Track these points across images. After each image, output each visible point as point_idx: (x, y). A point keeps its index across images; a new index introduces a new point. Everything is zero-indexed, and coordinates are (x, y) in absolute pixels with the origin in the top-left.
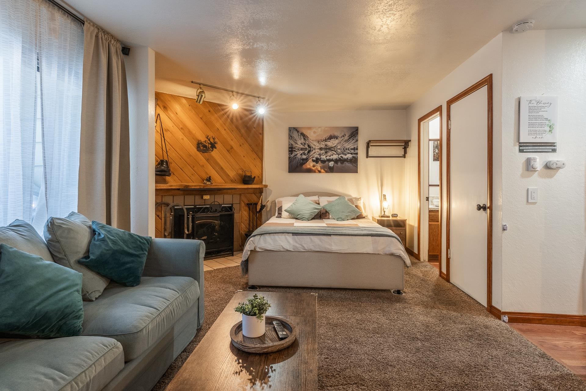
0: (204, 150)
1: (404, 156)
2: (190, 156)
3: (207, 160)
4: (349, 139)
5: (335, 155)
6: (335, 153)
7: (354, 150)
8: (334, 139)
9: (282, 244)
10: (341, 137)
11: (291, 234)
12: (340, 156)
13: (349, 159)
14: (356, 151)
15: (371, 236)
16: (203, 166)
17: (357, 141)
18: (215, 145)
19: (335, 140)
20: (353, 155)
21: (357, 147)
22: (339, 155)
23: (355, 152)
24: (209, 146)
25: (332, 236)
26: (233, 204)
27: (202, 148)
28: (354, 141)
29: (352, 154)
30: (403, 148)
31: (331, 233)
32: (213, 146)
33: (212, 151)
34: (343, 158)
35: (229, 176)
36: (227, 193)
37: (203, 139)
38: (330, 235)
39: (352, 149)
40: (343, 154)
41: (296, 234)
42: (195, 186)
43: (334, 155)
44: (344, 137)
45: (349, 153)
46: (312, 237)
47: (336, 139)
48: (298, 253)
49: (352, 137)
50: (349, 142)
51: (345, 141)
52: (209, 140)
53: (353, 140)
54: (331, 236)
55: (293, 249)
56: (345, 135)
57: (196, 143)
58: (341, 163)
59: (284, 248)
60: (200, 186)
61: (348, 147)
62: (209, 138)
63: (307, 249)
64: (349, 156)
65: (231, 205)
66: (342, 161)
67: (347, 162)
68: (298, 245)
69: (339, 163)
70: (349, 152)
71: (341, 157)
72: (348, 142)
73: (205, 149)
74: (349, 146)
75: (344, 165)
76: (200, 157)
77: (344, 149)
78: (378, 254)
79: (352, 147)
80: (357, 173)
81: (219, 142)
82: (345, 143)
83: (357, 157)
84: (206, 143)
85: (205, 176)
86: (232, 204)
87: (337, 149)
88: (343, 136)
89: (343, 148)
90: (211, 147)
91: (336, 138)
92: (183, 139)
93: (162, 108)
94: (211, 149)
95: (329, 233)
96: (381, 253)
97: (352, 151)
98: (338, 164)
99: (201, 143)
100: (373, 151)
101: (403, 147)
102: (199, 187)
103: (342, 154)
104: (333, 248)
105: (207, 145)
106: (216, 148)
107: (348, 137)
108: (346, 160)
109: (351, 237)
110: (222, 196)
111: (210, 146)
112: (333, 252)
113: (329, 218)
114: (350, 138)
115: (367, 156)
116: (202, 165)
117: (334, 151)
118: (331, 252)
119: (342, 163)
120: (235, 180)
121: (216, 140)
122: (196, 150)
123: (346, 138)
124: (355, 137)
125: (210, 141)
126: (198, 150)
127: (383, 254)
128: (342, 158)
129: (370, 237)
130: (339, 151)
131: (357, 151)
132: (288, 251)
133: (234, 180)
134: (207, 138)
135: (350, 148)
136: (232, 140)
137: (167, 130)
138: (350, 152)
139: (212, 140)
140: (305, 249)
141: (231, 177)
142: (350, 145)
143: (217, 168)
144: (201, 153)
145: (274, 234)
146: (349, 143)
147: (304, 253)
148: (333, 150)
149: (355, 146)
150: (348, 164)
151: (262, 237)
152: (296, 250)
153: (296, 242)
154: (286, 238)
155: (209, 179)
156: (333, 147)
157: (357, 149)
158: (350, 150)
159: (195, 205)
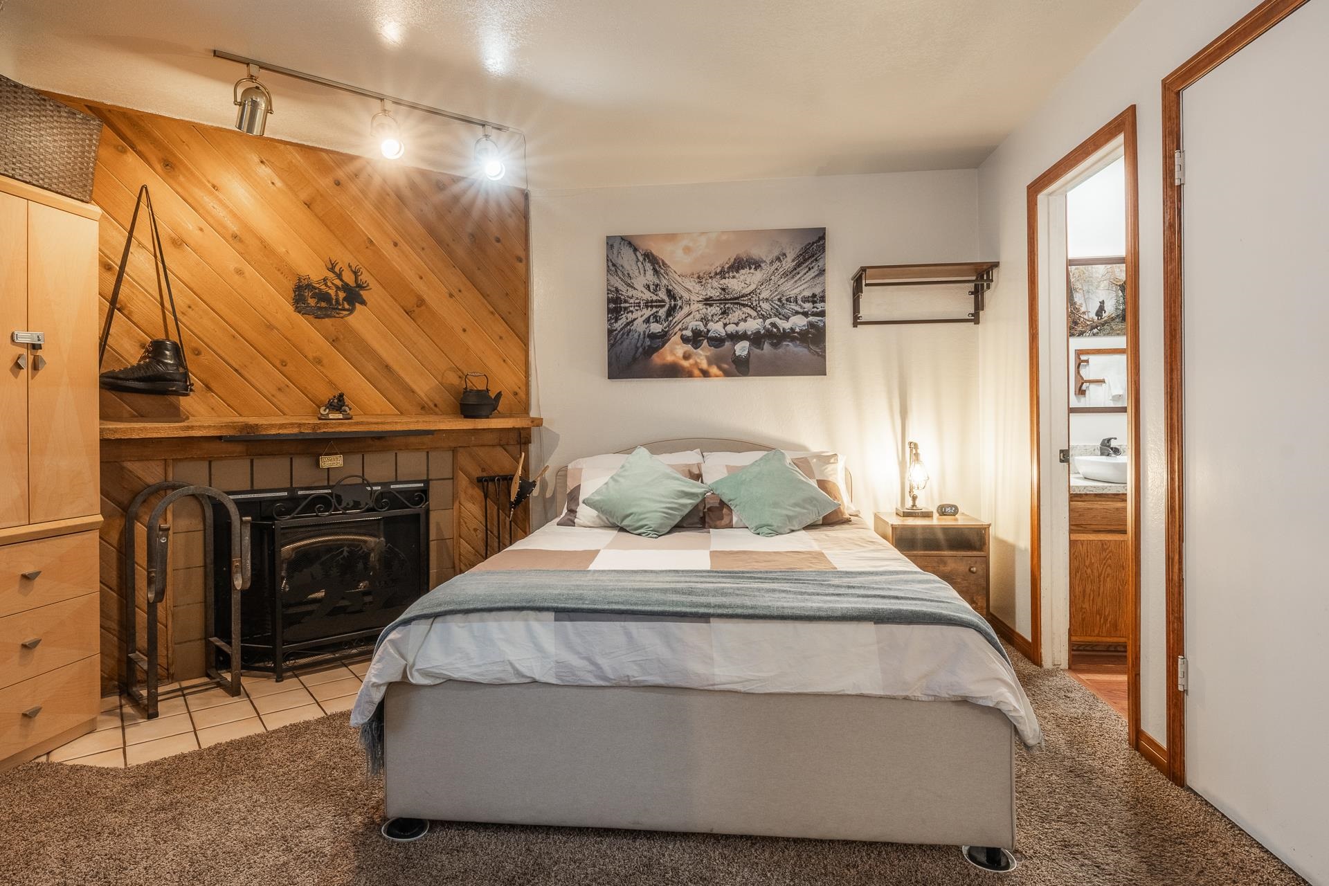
0: (320, 308)
1: (975, 318)
2: (270, 327)
3: (334, 341)
4: (795, 269)
5: (754, 318)
6: (754, 314)
7: (814, 302)
8: (750, 268)
9: (512, 658)
10: (772, 263)
11: (551, 615)
12: (768, 321)
13: (797, 330)
14: (818, 305)
15: (875, 623)
16: (318, 361)
17: (822, 272)
18: (362, 292)
19: (752, 271)
20: (811, 319)
21: (824, 291)
22: (764, 318)
23: (815, 309)
24: (337, 295)
25: (716, 624)
26: (431, 483)
27: (312, 302)
28: (812, 274)
29: (805, 314)
30: (972, 293)
31: (711, 611)
32: (354, 296)
33: (351, 311)
34: (779, 329)
35: (413, 392)
36: (407, 448)
37: (315, 272)
38: (705, 618)
39: (805, 300)
40: (778, 314)
41: (571, 614)
42: (282, 426)
43: (749, 319)
44: (780, 261)
45: (797, 313)
46: (634, 627)
47: (756, 269)
48: (575, 691)
49: (805, 260)
50: (798, 276)
51: (785, 275)
52: (339, 276)
53: (810, 269)
54: (711, 619)
55: (558, 677)
56: (784, 254)
57: (290, 285)
58: (773, 345)
59: (518, 673)
60: (300, 425)
61: (792, 294)
62: (337, 270)
63: (613, 678)
64: (799, 322)
65: (422, 485)
66: (776, 337)
67: (793, 339)
68: (576, 662)
69: (767, 346)
70: (798, 308)
71: (773, 325)
72: (793, 278)
73: (323, 304)
74: (796, 291)
75: (781, 351)
76: (308, 330)
77: (780, 300)
78: (906, 698)
79: (808, 293)
80: (825, 375)
81: (372, 283)
82: (783, 280)
83: (824, 323)
84: (326, 285)
85: (326, 394)
86: (427, 482)
87: (759, 301)
88: (778, 259)
89: (778, 297)
90: (344, 299)
91: (757, 265)
92: (239, 272)
93: (159, 167)
94: (347, 306)
95: (702, 610)
96: (918, 694)
97: (808, 306)
98: (762, 349)
99: (310, 286)
100: (875, 302)
101: (971, 286)
102: (295, 431)
103: (776, 316)
104: (717, 671)
105: (332, 292)
106: (363, 303)
107: (793, 261)
108: (788, 335)
109: (790, 626)
110: (390, 457)
111: (342, 295)
112: (716, 688)
113: (730, 526)
114: (799, 265)
115: (856, 322)
116: (315, 358)
117: (750, 306)
118: (711, 688)
119: (775, 346)
120: (436, 405)
121: (365, 277)
122: (290, 308)
123: (788, 264)
124: (816, 260)
125: (341, 280)
126: (298, 310)
127: (924, 698)
128: (775, 330)
129: (869, 628)
130: (766, 306)
131: (822, 304)
132: (535, 682)
133: (432, 406)
134: (332, 269)
135: (799, 297)
136: (421, 278)
137: (178, 243)
138: (801, 310)
139: (349, 278)
140: (606, 678)
141: (422, 395)
142: (799, 288)
143: (370, 368)
144: (311, 317)
145: (486, 615)
146: (796, 281)
147: (600, 692)
148: (747, 305)
149: (817, 290)
150: (796, 346)
151: (438, 625)
152: (570, 680)
153: (570, 646)
154: (530, 631)
155: (338, 404)
156: (747, 295)
157: (823, 299)
158: (800, 302)
159: (291, 490)
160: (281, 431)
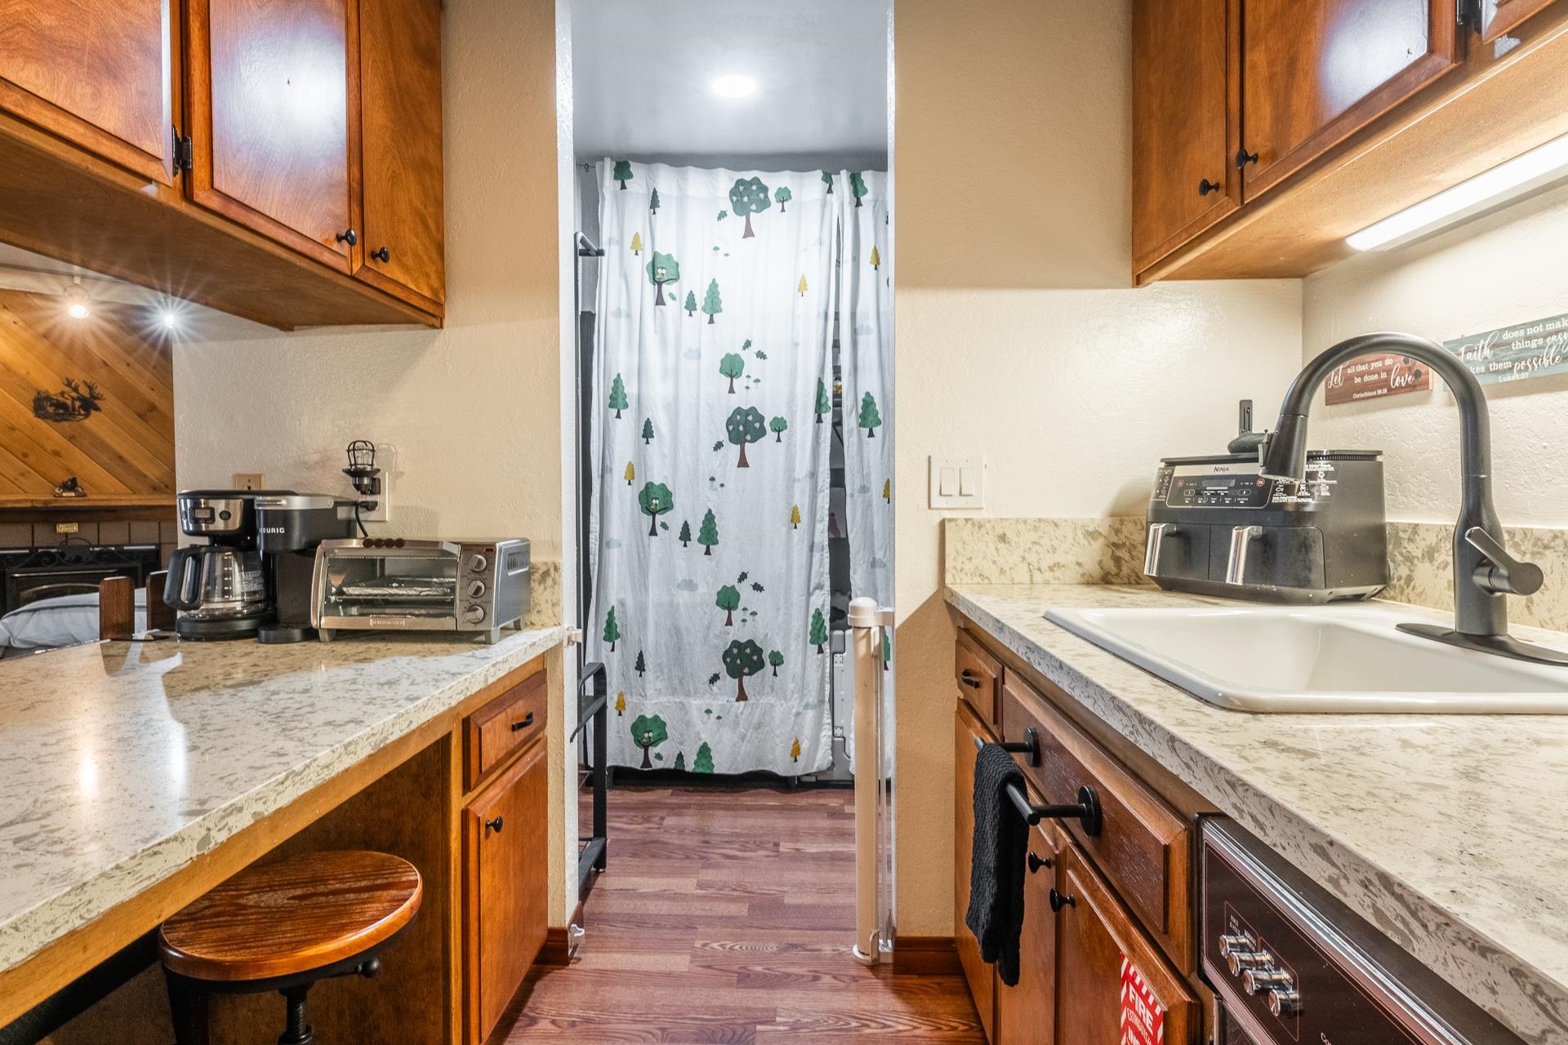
0: (58, 414)
2: (13, 429)
3: (71, 439)
16: (57, 454)
18: (96, 402)
24: (73, 404)
26: (163, 546)
27: (51, 410)
32: (89, 405)
33: (87, 415)
35: (145, 476)
36: (138, 518)
37: (52, 385)
42: (17, 501)
52: (76, 390)
57: (30, 397)
60: (32, 501)
62: (73, 385)
65: (154, 547)
73: (61, 411)
76: (51, 434)
81: (107, 394)
84: (63, 396)
85: (65, 477)
86: (159, 545)
90: (80, 407)
94: (82, 412)
99: (48, 398)
102: (29, 505)
105: (69, 402)
106: (98, 409)
110: (125, 525)
111: (78, 404)
116: (53, 452)
120: (167, 487)
121: (99, 390)
122: (31, 415)
125: (78, 393)
126: (38, 415)
133: (162, 486)
134: (69, 384)
136: (153, 389)
139: (84, 391)
141: (153, 478)
143: (104, 458)
144: (50, 421)
155: (71, 485)
159: (33, 549)
160: (16, 505)
